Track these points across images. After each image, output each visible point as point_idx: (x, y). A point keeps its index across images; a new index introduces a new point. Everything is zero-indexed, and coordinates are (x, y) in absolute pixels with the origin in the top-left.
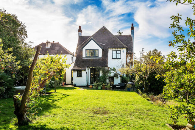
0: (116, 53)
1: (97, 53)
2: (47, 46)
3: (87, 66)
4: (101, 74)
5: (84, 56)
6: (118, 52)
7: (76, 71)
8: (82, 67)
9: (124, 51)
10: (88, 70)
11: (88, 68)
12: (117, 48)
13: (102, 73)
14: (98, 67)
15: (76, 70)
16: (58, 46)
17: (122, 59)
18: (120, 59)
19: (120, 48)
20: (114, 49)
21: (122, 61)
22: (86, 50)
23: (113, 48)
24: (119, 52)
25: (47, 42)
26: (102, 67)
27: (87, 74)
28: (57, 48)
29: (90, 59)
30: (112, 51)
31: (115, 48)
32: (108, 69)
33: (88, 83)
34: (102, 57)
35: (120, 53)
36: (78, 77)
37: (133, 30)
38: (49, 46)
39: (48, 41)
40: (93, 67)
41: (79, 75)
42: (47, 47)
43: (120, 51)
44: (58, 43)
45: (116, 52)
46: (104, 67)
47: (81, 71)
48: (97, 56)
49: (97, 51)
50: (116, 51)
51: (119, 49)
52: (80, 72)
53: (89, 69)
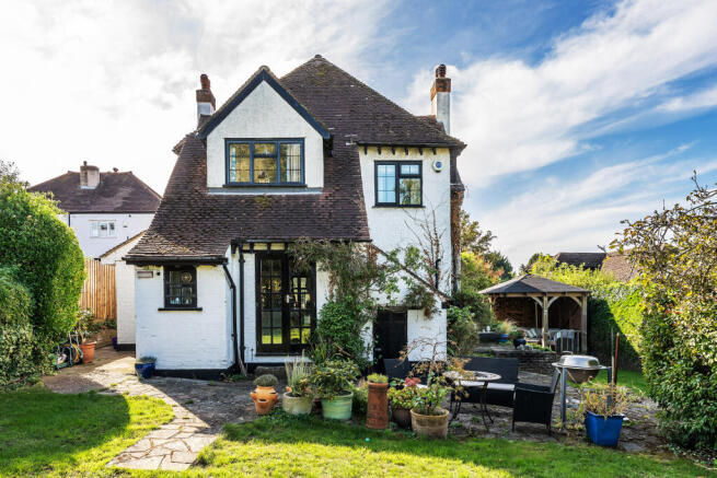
0: (399, 175)
1: (296, 164)
2: (86, 181)
3: (235, 236)
4: (325, 289)
5: (216, 177)
6: (405, 169)
7: (155, 269)
8: (197, 244)
9: (439, 165)
10: (242, 261)
11: (242, 251)
12: (406, 148)
13: (333, 282)
14: (305, 242)
15: (157, 263)
16: (127, 184)
17: (428, 210)
18: (420, 206)
19: (420, 148)
20: (386, 155)
21: (431, 219)
22: (229, 142)
23: (379, 148)
24: (414, 170)
25: (86, 168)
26: (335, 242)
27: (236, 291)
28: (125, 192)
29: (251, 200)
30: (377, 163)
31: (393, 148)
32: (372, 257)
33: (243, 348)
34: (324, 190)
35: (419, 176)
36: (168, 307)
37: (443, 94)
38: (93, 183)
39: (88, 164)
40: (275, 247)
41: (181, 296)
42: (83, 187)
43: (419, 163)
44: (129, 175)
45: (398, 170)
46: (347, 242)
47: (189, 267)
48: (295, 178)
49: (294, 150)
50: (398, 164)
51: (413, 156)
52: (187, 277)
53: (250, 259)
